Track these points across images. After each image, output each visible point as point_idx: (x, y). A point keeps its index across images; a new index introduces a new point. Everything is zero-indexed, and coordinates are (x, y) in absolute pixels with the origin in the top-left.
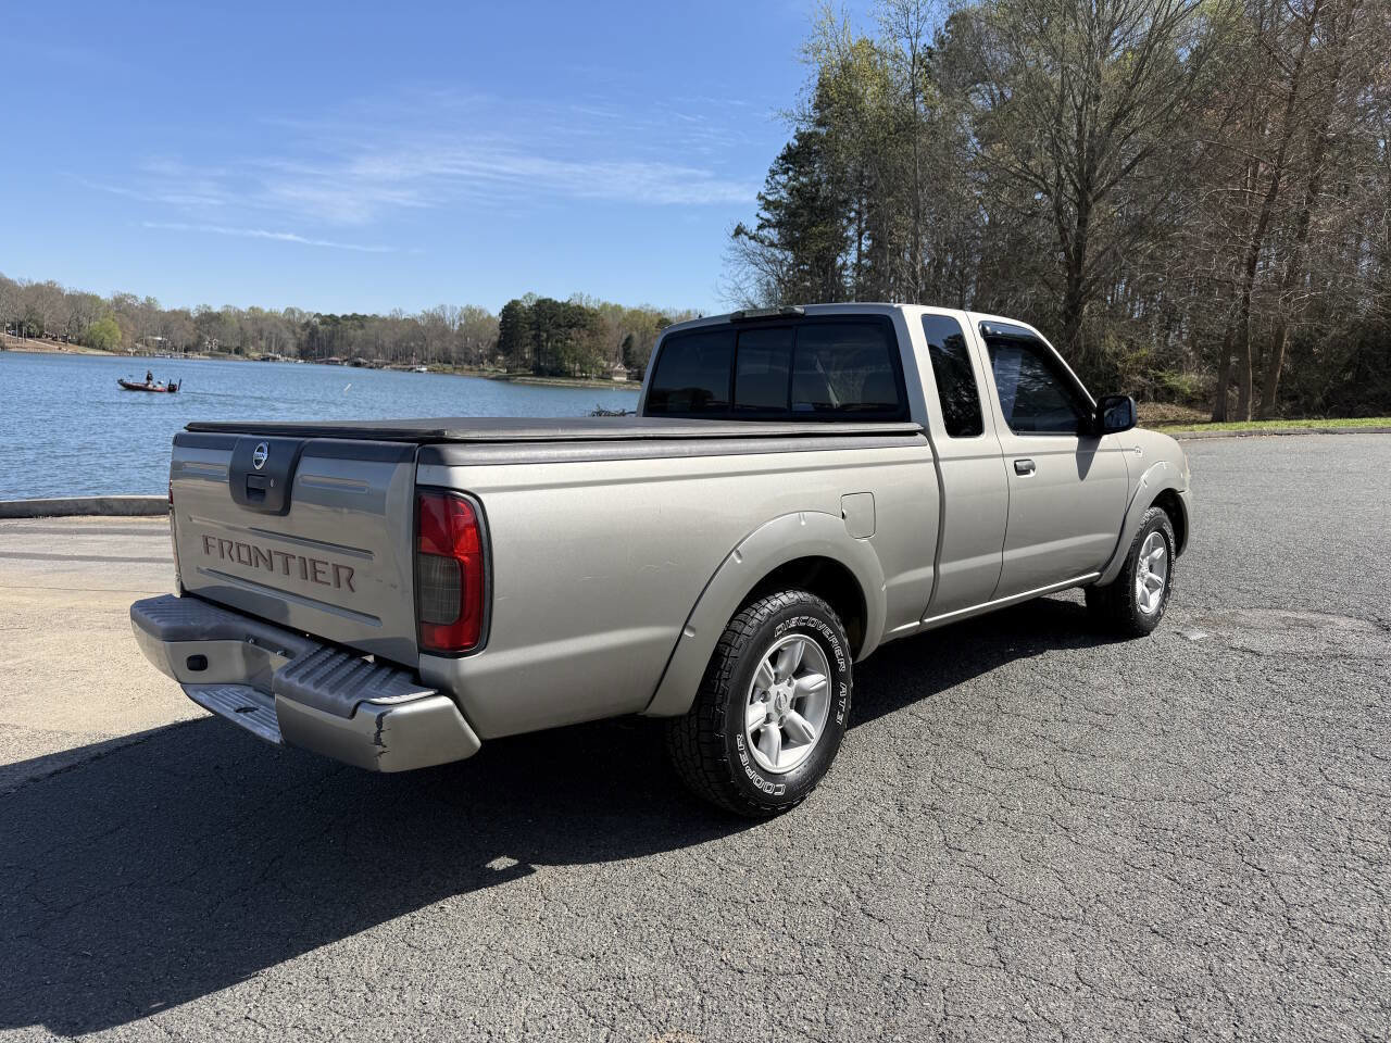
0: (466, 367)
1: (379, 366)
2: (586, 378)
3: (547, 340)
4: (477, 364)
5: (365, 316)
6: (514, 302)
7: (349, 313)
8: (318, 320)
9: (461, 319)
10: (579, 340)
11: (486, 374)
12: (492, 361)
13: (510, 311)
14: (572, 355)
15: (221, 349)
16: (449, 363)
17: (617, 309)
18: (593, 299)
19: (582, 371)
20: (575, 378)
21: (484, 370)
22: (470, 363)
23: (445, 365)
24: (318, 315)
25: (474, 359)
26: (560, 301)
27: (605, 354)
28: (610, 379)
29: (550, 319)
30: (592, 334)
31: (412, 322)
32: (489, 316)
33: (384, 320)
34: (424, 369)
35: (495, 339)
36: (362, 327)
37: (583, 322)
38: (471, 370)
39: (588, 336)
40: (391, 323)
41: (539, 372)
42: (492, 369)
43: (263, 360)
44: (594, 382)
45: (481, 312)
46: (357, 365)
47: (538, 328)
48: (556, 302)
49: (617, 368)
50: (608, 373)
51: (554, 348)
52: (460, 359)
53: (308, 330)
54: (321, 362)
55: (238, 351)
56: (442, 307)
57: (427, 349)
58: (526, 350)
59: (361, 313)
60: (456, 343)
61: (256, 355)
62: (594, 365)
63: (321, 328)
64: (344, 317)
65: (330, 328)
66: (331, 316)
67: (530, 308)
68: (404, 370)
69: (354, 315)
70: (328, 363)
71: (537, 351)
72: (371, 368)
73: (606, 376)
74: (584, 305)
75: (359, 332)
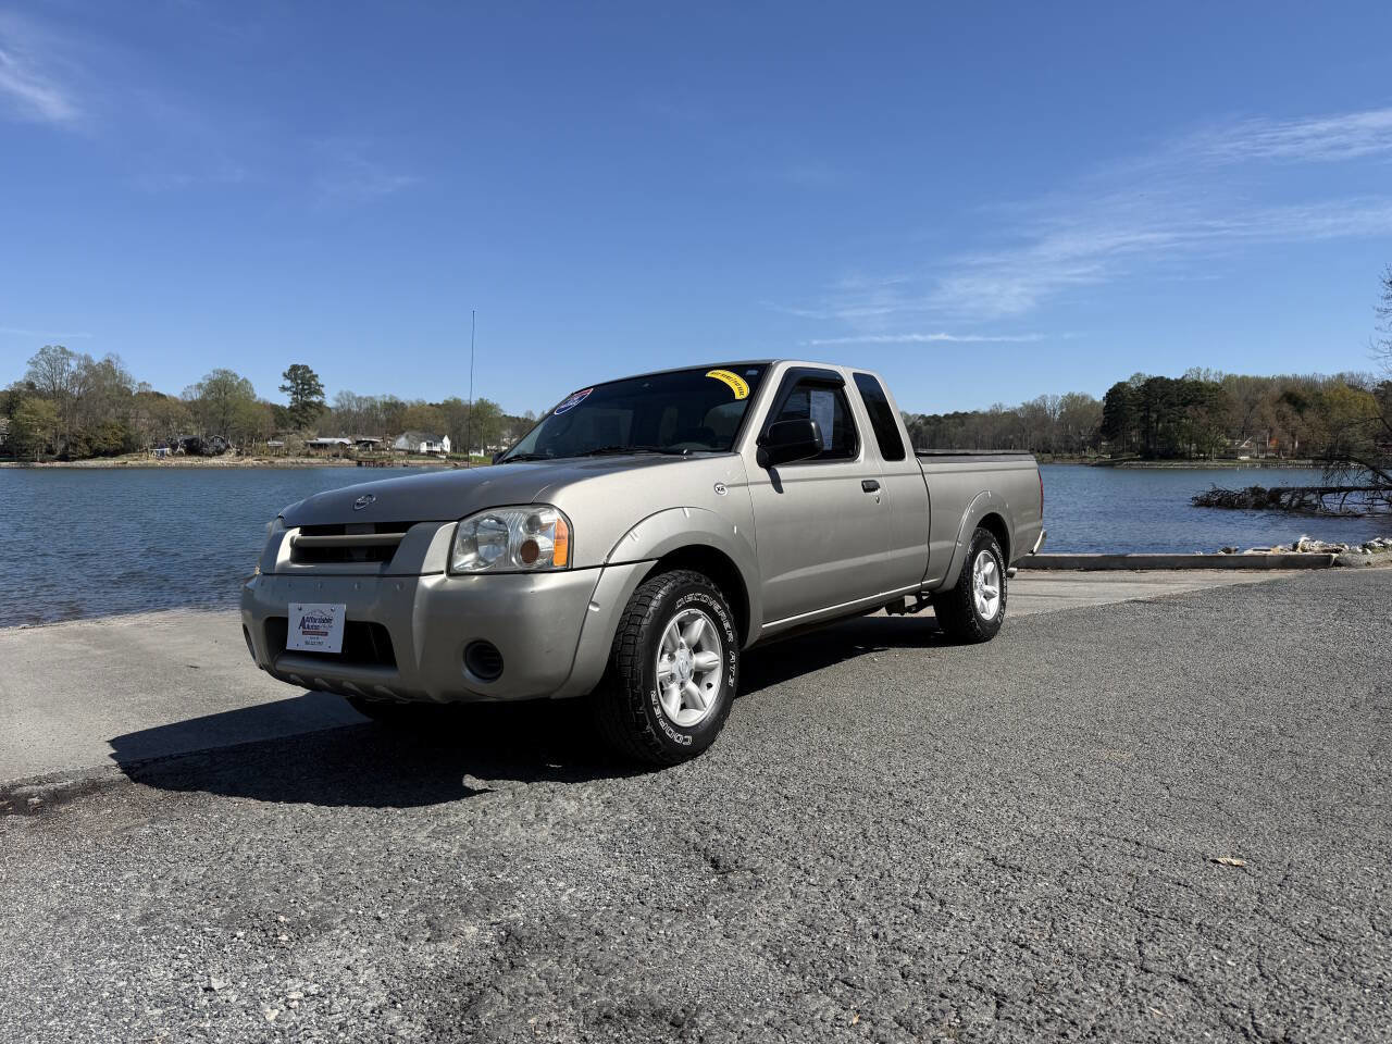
0: (1067, 455)
2: (1205, 459)
3: (1157, 422)
4: (1078, 450)
5: (966, 413)
6: (1119, 384)
7: (951, 413)
8: (921, 421)
9: (1062, 407)
10: (1195, 417)
11: (1088, 461)
12: (1095, 447)
13: (1116, 394)
14: (1187, 435)
16: (1049, 452)
18: (1213, 372)
19: (1199, 451)
20: (1190, 459)
21: (1085, 457)
22: (1070, 451)
23: (1044, 455)
24: (923, 417)
25: (1075, 446)
26: (1173, 378)
27: (1228, 431)
28: (1236, 458)
29: (1161, 399)
30: (1212, 410)
31: (1012, 415)
32: (1093, 401)
33: (984, 416)
35: (1098, 424)
36: (963, 424)
37: (1199, 398)
38: (1072, 458)
39: (1207, 413)
40: (991, 418)
41: (1148, 455)
42: (1094, 455)
44: (1215, 463)
45: (1084, 398)
47: (1148, 409)
48: (1168, 380)
49: (1243, 446)
50: (1233, 452)
51: (1167, 429)
52: (1061, 448)
53: (913, 431)
56: (1043, 398)
57: (1026, 440)
58: (1133, 433)
59: (962, 411)
60: (1056, 432)
62: (1215, 444)
63: (924, 428)
64: (946, 416)
65: (933, 428)
66: (935, 417)
67: (1139, 389)
69: (956, 413)
71: (1145, 434)
73: (1230, 455)
74: (1202, 379)
75: (960, 429)
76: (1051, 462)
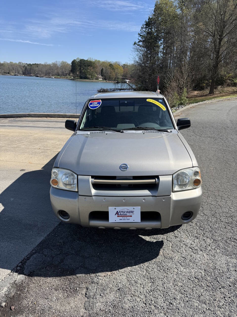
0: (63, 76)
1: (43, 77)
2: (93, 79)
3: (83, 70)
4: (65, 76)
5: (38, 64)
6: (74, 60)
7: (34, 63)
8: (27, 65)
9: (61, 64)
10: (90, 69)
11: (68, 78)
12: (69, 75)
13: (73, 62)
14: (89, 73)
15: (4, 73)
16: (59, 75)
17: (99, 61)
18: (93, 59)
19: (91, 77)
20: (90, 79)
21: (67, 77)
22: (64, 75)
23: (58, 76)
24: (26, 64)
25: (65, 74)
26: (86, 60)
27: (97, 73)
28: (98, 79)
29: (83, 64)
30: (94, 68)
31: (49, 65)
32: (68, 64)
33: (42, 65)
34: (53, 77)
35: (70, 70)
36: (38, 67)
37: (91, 65)
38: (64, 77)
39: (93, 68)
40: (45, 66)
41: (81, 78)
42: (69, 77)
43: (15, 75)
44: (94, 80)
45: (66, 62)
46: (37, 76)
47: (81, 67)
48: (85, 60)
49: (100, 77)
50: (98, 78)
51: (84, 71)
52: (62, 75)
53: (25, 68)
54: (28, 76)
55: (8, 73)
56: (56, 61)
57: (53, 72)
58: (78, 72)
59: (37, 63)
60: (60, 70)
61: (13, 74)
62: (94, 76)
63: (28, 67)
64: (33, 64)
65: (30, 67)
66: (30, 64)
67: (78, 62)
68: (48, 77)
69: (35, 64)
70: (30, 76)
71: (81, 72)
72: (41, 77)
73: (97, 79)
74: (91, 61)
75: (37, 68)
76: (60, 78)
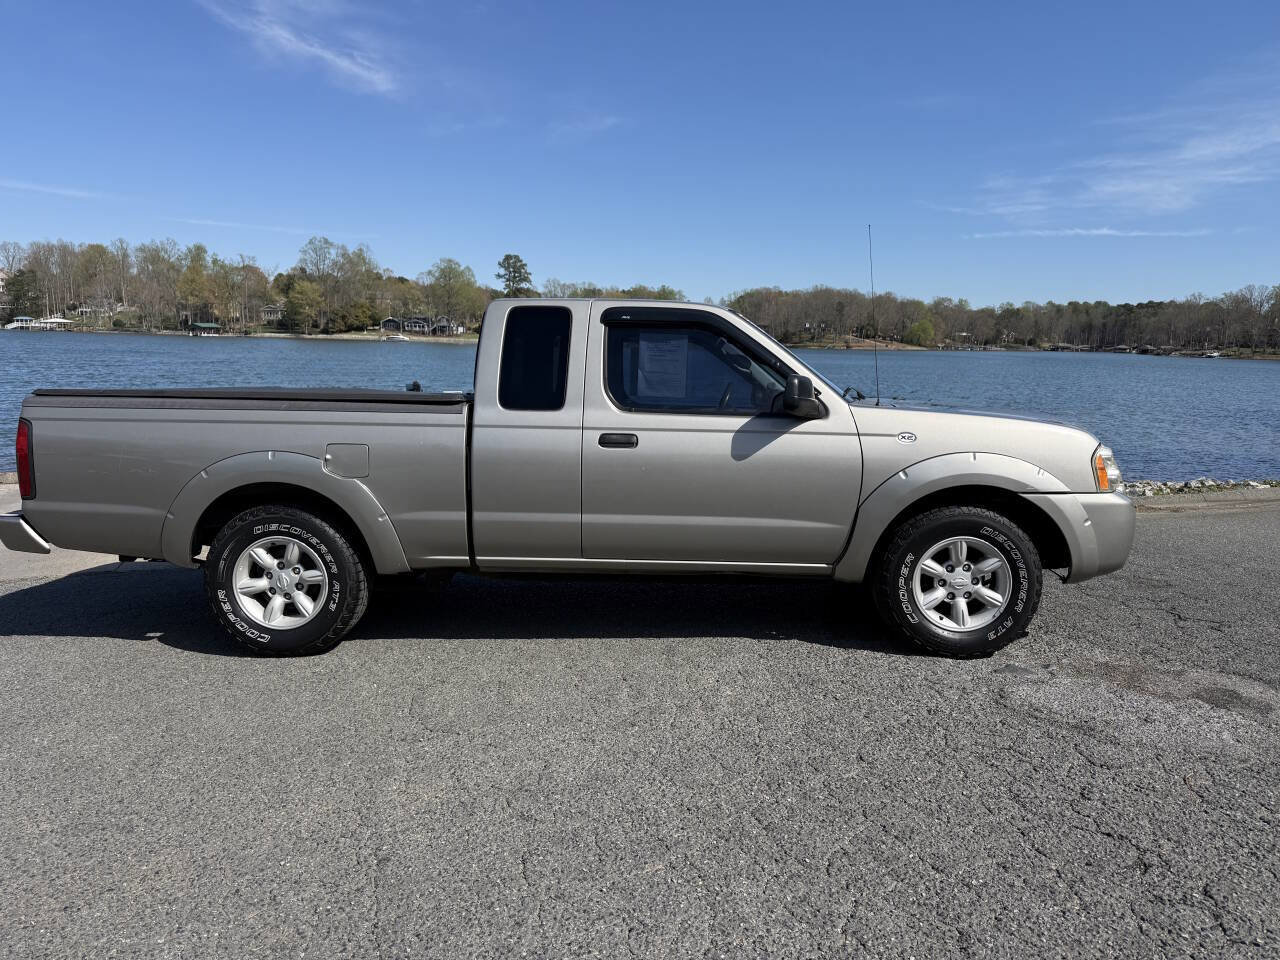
0: (1269, 350)
1: (1167, 353)
5: (1161, 303)
7: (1146, 302)
15: (1016, 341)
16: (1249, 347)
22: (1274, 347)
23: (1243, 350)
31: (1213, 307)
33: (1180, 306)
34: (1215, 354)
36: (1155, 314)
38: (1274, 354)
40: (1188, 308)
43: (1053, 350)
46: (1145, 352)
52: (1262, 342)
54: (1109, 351)
55: (1030, 343)
56: (1250, 289)
57: (1224, 334)
59: (1157, 300)
60: (1261, 325)
61: (1046, 345)
64: (1140, 306)
65: (1122, 317)
66: (1126, 306)
68: (1192, 356)
69: (1150, 302)
70: (1116, 351)
72: (1158, 354)
75: (1153, 319)
76: (1249, 358)
